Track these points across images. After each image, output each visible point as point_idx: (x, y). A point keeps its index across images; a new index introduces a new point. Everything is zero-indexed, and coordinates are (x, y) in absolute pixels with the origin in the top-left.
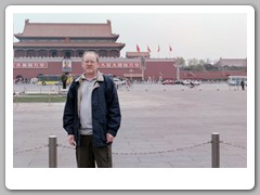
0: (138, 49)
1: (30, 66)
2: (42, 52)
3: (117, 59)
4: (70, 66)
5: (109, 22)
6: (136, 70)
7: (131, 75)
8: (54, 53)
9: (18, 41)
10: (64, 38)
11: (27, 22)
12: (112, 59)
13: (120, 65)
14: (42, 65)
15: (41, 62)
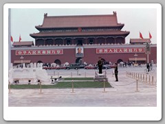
0: (141, 36)
1: (49, 52)
2: (58, 41)
3: (122, 46)
4: (82, 52)
5: (115, 14)
6: (140, 55)
7: (136, 59)
8: (68, 41)
9: (39, 32)
10: (76, 28)
11: (46, 15)
12: (118, 46)
13: (126, 51)
14: (59, 52)
15: (58, 49)
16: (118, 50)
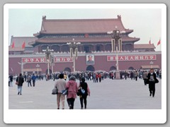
1: (58, 60)
3: (133, 53)
4: (93, 59)
5: (119, 17)
10: (84, 34)
13: (137, 58)
14: (68, 60)
15: (67, 57)
16: (129, 58)
